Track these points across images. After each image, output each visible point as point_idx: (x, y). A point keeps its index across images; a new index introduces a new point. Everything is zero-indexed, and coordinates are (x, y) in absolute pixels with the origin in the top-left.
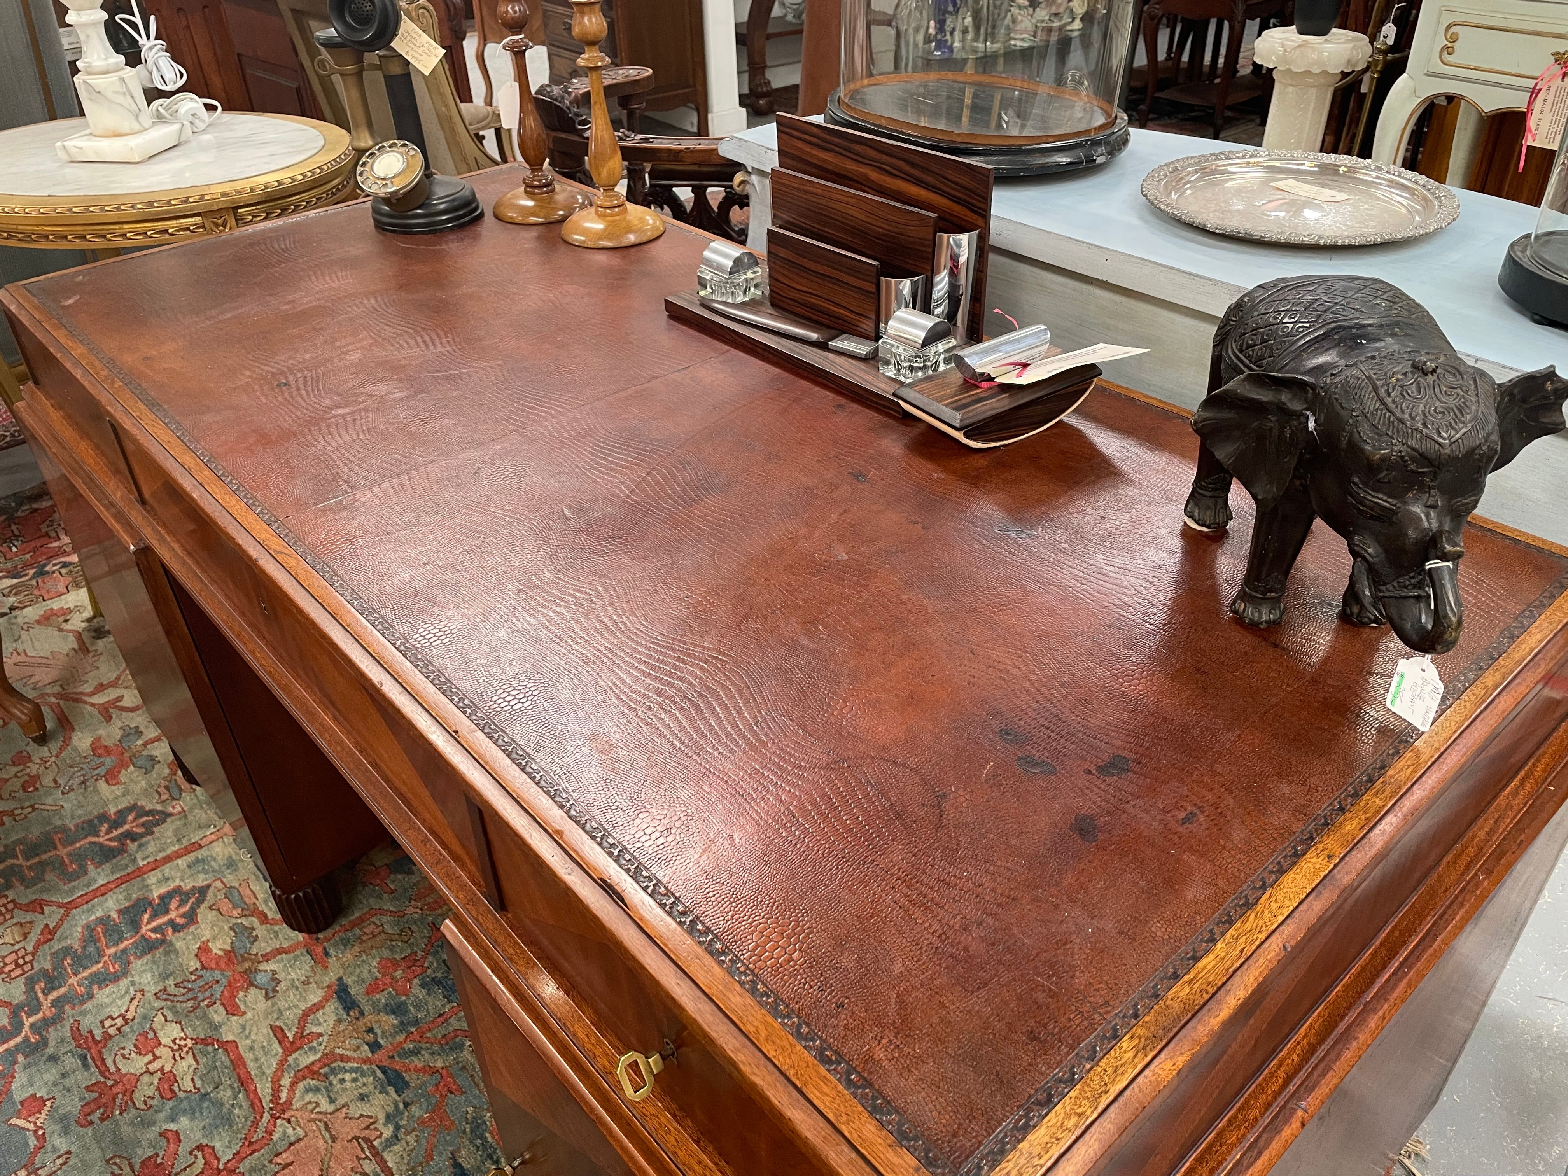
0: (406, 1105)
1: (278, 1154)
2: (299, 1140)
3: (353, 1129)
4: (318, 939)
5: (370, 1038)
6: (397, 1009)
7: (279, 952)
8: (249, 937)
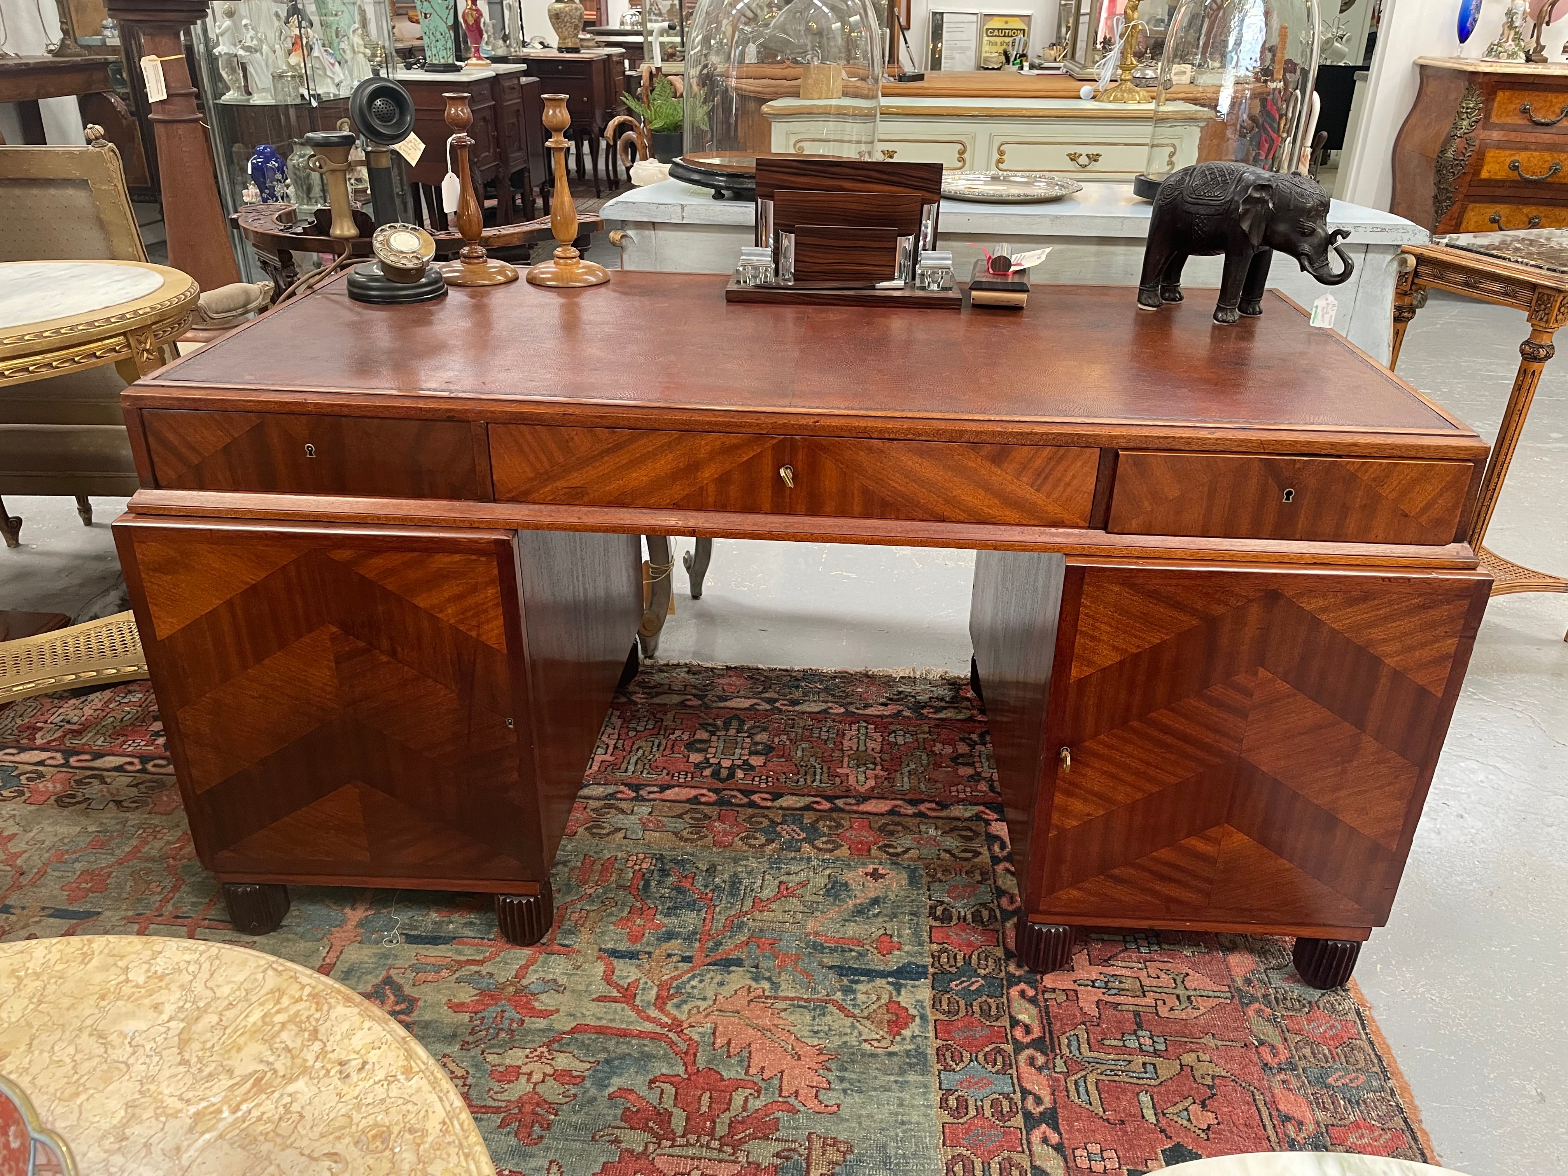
0: (756, 967)
1: (714, 1043)
2: (715, 1028)
3: (741, 1001)
4: (543, 944)
5: (675, 959)
6: (670, 936)
7: (524, 968)
8: (483, 977)
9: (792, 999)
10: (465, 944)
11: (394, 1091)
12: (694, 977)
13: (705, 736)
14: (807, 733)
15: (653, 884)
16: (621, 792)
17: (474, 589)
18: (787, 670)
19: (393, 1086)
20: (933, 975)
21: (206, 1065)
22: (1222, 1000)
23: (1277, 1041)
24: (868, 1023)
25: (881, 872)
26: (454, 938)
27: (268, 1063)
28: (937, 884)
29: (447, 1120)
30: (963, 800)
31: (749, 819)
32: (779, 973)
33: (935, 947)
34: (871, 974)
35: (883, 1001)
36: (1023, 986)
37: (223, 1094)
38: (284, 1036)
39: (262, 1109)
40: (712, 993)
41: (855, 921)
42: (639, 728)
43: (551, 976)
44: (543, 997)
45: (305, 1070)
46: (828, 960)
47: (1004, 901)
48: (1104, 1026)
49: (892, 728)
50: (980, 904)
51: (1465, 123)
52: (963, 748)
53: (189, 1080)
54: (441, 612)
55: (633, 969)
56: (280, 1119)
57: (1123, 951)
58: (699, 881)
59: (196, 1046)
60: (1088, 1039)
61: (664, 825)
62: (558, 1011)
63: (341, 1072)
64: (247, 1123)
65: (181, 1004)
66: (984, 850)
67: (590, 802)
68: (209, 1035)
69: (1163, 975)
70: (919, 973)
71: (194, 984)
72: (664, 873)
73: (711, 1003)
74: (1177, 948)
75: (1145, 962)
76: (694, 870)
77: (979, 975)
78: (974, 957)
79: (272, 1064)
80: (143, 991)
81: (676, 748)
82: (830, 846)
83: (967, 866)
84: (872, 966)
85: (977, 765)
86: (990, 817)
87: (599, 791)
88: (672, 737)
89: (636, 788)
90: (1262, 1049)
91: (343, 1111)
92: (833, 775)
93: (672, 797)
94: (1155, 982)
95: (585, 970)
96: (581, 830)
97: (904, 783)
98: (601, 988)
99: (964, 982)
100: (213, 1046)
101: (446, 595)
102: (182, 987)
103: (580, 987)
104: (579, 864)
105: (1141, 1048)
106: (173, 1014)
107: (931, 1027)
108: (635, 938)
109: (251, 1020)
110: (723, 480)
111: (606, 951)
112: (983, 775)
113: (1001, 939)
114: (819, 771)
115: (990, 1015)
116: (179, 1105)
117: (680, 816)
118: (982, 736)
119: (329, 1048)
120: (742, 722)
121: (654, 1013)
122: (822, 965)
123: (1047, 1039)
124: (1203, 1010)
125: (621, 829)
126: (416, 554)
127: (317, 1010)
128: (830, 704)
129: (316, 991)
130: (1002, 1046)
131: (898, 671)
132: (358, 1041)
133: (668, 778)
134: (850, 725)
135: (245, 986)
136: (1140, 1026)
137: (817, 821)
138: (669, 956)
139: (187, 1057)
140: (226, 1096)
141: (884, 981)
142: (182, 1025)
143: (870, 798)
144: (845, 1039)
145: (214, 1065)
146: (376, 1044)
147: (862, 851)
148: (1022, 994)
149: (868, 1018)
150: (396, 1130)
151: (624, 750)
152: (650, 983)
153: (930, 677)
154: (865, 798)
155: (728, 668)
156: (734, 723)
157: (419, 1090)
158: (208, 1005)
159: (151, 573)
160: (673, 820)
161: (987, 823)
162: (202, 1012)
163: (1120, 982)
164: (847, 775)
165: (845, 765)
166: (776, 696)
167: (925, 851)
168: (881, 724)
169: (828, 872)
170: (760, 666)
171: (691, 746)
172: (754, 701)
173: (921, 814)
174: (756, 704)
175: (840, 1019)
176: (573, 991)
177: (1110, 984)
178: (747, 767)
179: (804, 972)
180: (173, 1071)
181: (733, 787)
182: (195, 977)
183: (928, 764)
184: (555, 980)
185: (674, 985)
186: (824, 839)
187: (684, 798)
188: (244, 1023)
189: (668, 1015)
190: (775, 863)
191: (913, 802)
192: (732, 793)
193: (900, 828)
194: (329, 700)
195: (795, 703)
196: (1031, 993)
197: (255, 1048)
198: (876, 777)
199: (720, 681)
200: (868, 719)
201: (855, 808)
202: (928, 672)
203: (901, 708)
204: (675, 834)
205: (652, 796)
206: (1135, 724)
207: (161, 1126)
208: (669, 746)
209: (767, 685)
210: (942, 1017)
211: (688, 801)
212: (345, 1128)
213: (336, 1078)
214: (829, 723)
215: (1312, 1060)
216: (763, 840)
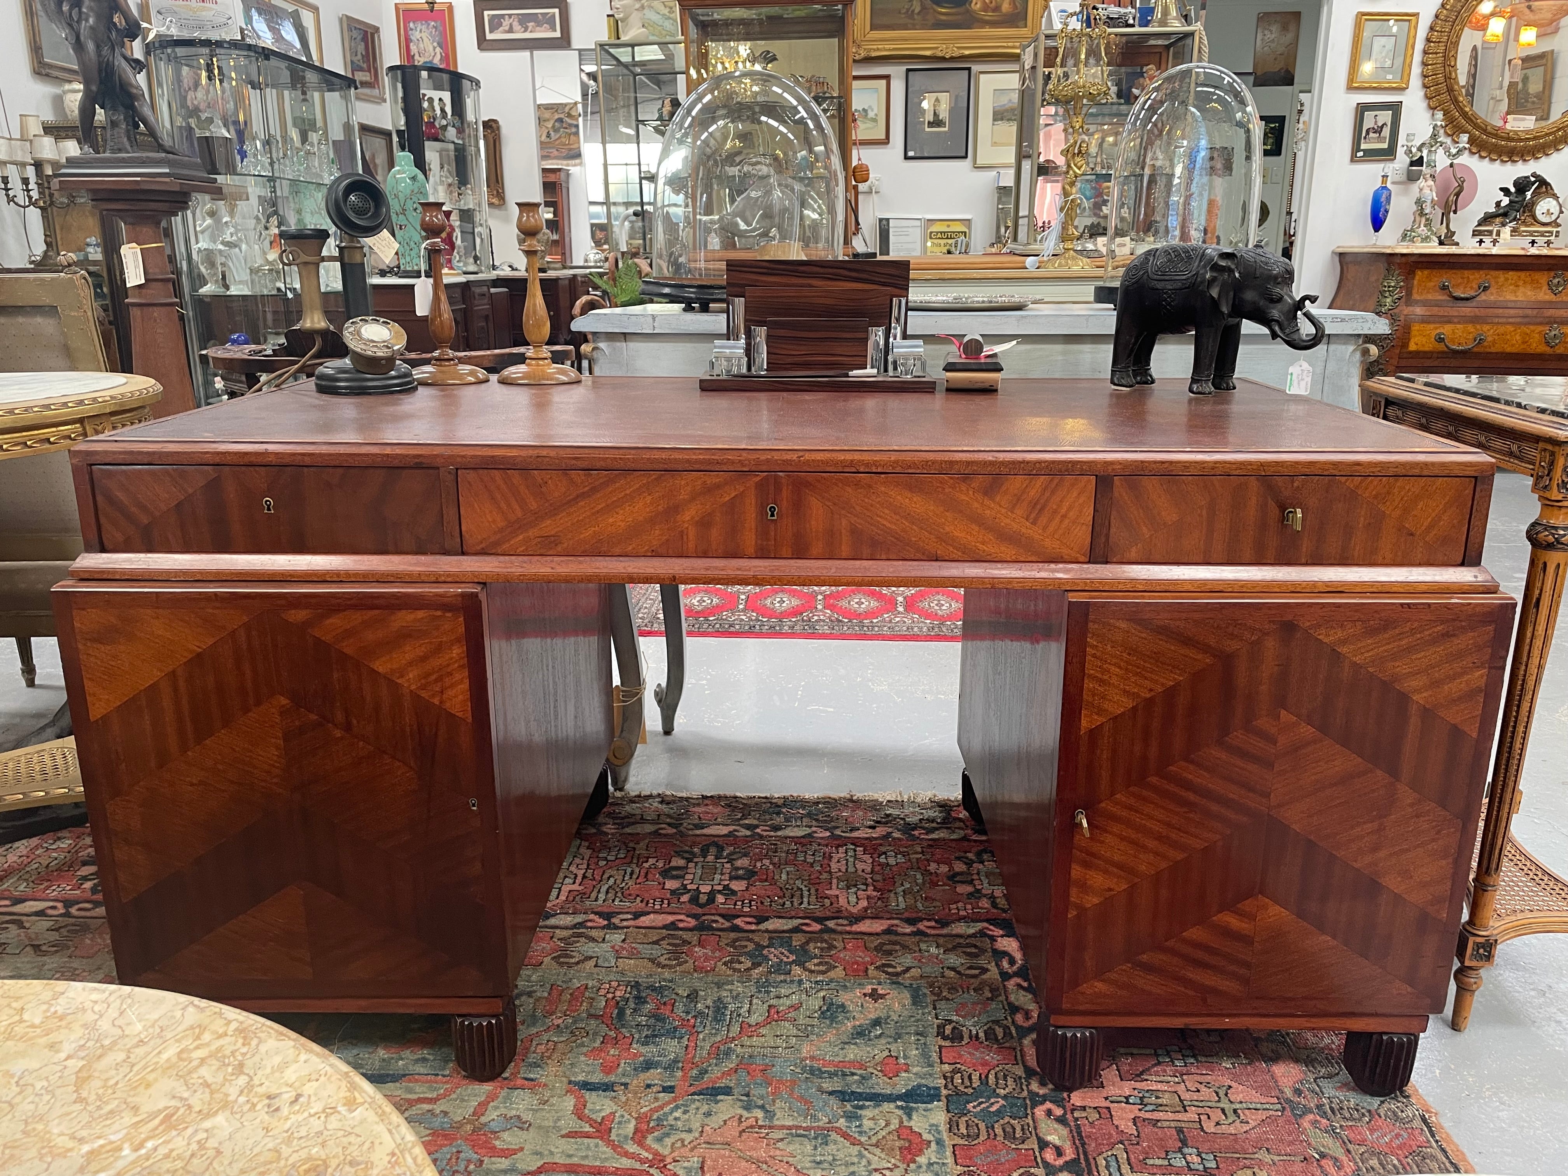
0: (747, 1095)
2: (703, 1162)
4: (505, 1079)
5: (655, 1089)
6: (648, 1065)
7: (482, 1107)
8: (436, 1116)
9: (789, 1128)
10: (417, 1081)
11: (334, 1123)
12: (677, 1107)
13: (681, 862)
14: (791, 857)
15: (628, 1012)
16: (590, 921)
17: (439, 649)
18: (766, 798)
19: (333, 1118)
20: (947, 1097)
21: (106, 1103)
22: (1271, 1113)
23: (1340, 1153)
24: (877, 1151)
25: (880, 992)
26: (404, 1076)
27: (181, 1099)
28: (943, 1002)
29: (397, 1151)
30: (964, 918)
31: (732, 944)
32: (774, 1101)
33: (946, 1067)
34: (877, 1098)
35: (892, 1127)
36: (1048, 1105)
37: (125, 1131)
38: (204, 1071)
39: (170, 1146)
40: (698, 1124)
41: (856, 1044)
42: (609, 858)
43: (514, 1113)
44: (505, 1135)
45: (226, 1105)
46: (827, 1085)
47: (1019, 1018)
48: (1145, 1145)
49: (883, 849)
50: (993, 1022)
51: (1388, 300)
52: (959, 867)
53: (85, 1118)
54: (402, 677)
55: (608, 1102)
56: (192, 1155)
57: (1155, 1065)
58: (680, 1008)
59: (96, 1083)
60: (1128, 1159)
61: (639, 952)
62: (522, 1149)
63: (269, 1106)
64: (151, 1161)
65: (82, 1042)
66: (992, 967)
67: (558, 931)
68: (113, 1072)
69: (1202, 1088)
70: (933, 1095)
71: (99, 1023)
72: (640, 1000)
73: (697, 1135)
74: (1215, 1060)
75: (1182, 1075)
76: (674, 996)
77: (998, 1096)
78: (991, 1077)
79: (186, 1099)
80: (38, 1030)
81: (650, 876)
82: (822, 968)
83: (975, 982)
84: (878, 1090)
85: (976, 882)
86: (995, 934)
87: (568, 920)
88: (646, 865)
89: (607, 916)
90: (1323, 1162)
91: (271, 1145)
92: (821, 897)
93: (647, 924)
94: (1195, 1096)
95: (554, 1105)
96: (547, 960)
97: (898, 902)
98: (570, 1123)
99: (982, 1103)
100: (117, 1083)
101: (408, 657)
102: (85, 1026)
103: (546, 1123)
104: (546, 994)
105: (1189, 1167)
106: (72, 1052)
107: (949, 1152)
108: (608, 1069)
109: (165, 1056)
110: (704, 523)
111: (576, 1083)
112: (984, 891)
113: (1019, 1057)
114: (806, 893)
115: (1014, 1138)
116: (71, 1144)
117: (656, 943)
118: (979, 854)
119: (256, 1081)
120: (721, 849)
121: (632, 1148)
122: (821, 1090)
123: (1082, 1161)
124: (1253, 1123)
125: (591, 958)
126: (377, 612)
127: (244, 1045)
128: (814, 829)
129: (244, 1026)
130: (1032, 1170)
131: (884, 796)
132: (291, 1075)
133: (644, 904)
134: (837, 848)
135: (160, 1023)
136: (1184, 1143)
137: (807, 943)
138: (649, 1086)
139: (84, 1094)
140: (127, 1134)
141: (892, 1105)
142: (81, 1063)
143: (864, 918)
144: (852, 1169)
145: (116, 1102)
146: (314, 1077)
147: (859, 972)
148: (1049, 1113)
149: (876, 1145)
150: (334, 1163)
151: (594, 879)
152: (627, 1116)
153: (919, 800)
154: (857, 919)
155: (704, 797)
156: (713, 850)
157: (363, 1121)
158: (114, 1043)
159: (89, 644)
160: (649, 946)
161: (993, 939)
162: (105, 1051)
163: (1157, 1098)
164: (837, 896)
165: (834, 886)
166: (755, 822)
167: (928, 970)
168: (871, 847)
169: (822, 994)
170: (738, 794)
171: (666, 873)
172: (732, 828)
173: (920, 933)
174: (735, 831)
175: (845, 1147)
176: (540, 1127)
177: (1145, 1100)
178: (728, 892)
179: (801, 1098)
180: (66, 1109)
181: (714, 911)
182: (101, 1016)
183: (924, 883)
184: (519, 1117)
185: (655, 1117)
186: (816, 961)
187: (660, 925)
188: (156, 1060)
189: (648, 1149)
190: (763, 986)
191: (911, 921)
192: (713, 918)
193: (898, 947)
194: (276, 784)
195: (776, 828)
196: (1059, 1112)
197: (167, 1084)
198: (868, 898)
199: (696, 809)
200: (856, 842)
201: (848, 928)
202: (916, 795)
203: (890, 830)
204: (652, 961)
205: (625, 923)
206: (1154, 780)
207: (46, 1166)
208: (642, 874)
209: (746, 812)
210: (962, 1142)
211: (665, 927)
212: (271, 1163)
213: (263, 1112)
214: (815, 846)
215: (1381, 1171)
216: (749, 964)
